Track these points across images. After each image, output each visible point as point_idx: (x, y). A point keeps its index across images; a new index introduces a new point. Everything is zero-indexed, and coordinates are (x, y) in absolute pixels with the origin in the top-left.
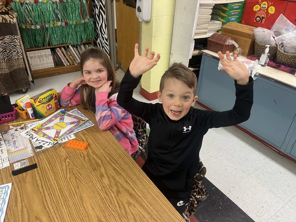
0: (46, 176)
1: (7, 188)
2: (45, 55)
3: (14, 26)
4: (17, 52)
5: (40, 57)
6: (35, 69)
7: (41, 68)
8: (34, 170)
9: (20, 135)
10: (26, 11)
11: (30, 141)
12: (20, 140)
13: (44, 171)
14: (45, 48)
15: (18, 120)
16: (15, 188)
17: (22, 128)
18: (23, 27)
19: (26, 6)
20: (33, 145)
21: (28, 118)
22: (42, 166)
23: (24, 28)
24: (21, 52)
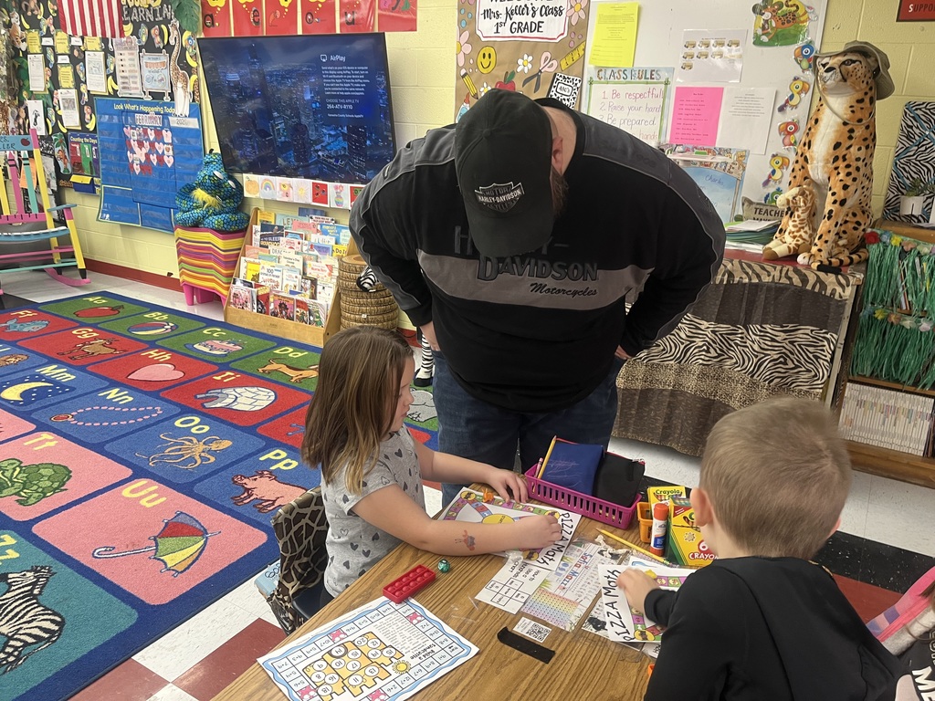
0: (540, 696)
1: (466, 650)
2: (910, 411)
3: (838, 307)
4: (813, 373)
5: (887, 410)
6: (855, 439)
7: (875, 443)
8: (538, 661)
9: (596, 568)
10: (908, 273)
11: (599, 596)
12: (585, 579)
13: (550, 682)
14: (918, 390)
15: (627, 533)
16: (473, 665)
17: (614, 556)
18: (876, 316)
19: (914, 261)
20: (595, 609)
21: (646, 543)
22: (559, 668)
23: (879, 318)
24: (825, 377)
